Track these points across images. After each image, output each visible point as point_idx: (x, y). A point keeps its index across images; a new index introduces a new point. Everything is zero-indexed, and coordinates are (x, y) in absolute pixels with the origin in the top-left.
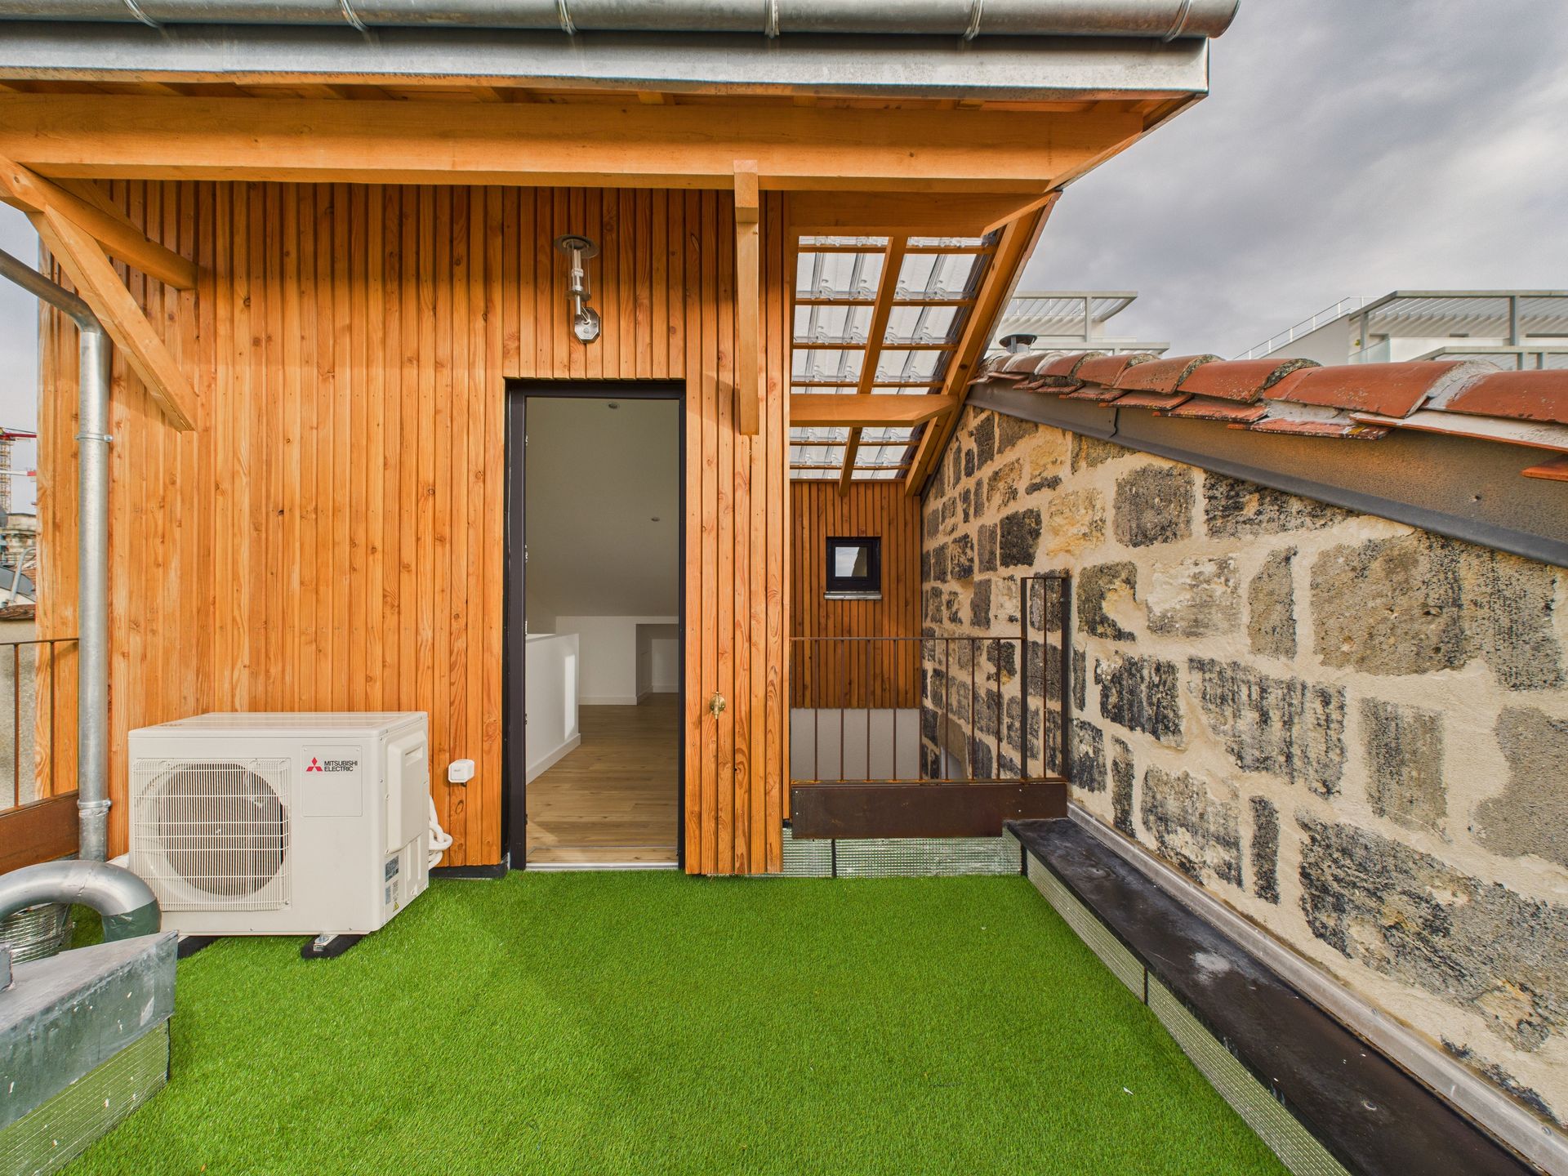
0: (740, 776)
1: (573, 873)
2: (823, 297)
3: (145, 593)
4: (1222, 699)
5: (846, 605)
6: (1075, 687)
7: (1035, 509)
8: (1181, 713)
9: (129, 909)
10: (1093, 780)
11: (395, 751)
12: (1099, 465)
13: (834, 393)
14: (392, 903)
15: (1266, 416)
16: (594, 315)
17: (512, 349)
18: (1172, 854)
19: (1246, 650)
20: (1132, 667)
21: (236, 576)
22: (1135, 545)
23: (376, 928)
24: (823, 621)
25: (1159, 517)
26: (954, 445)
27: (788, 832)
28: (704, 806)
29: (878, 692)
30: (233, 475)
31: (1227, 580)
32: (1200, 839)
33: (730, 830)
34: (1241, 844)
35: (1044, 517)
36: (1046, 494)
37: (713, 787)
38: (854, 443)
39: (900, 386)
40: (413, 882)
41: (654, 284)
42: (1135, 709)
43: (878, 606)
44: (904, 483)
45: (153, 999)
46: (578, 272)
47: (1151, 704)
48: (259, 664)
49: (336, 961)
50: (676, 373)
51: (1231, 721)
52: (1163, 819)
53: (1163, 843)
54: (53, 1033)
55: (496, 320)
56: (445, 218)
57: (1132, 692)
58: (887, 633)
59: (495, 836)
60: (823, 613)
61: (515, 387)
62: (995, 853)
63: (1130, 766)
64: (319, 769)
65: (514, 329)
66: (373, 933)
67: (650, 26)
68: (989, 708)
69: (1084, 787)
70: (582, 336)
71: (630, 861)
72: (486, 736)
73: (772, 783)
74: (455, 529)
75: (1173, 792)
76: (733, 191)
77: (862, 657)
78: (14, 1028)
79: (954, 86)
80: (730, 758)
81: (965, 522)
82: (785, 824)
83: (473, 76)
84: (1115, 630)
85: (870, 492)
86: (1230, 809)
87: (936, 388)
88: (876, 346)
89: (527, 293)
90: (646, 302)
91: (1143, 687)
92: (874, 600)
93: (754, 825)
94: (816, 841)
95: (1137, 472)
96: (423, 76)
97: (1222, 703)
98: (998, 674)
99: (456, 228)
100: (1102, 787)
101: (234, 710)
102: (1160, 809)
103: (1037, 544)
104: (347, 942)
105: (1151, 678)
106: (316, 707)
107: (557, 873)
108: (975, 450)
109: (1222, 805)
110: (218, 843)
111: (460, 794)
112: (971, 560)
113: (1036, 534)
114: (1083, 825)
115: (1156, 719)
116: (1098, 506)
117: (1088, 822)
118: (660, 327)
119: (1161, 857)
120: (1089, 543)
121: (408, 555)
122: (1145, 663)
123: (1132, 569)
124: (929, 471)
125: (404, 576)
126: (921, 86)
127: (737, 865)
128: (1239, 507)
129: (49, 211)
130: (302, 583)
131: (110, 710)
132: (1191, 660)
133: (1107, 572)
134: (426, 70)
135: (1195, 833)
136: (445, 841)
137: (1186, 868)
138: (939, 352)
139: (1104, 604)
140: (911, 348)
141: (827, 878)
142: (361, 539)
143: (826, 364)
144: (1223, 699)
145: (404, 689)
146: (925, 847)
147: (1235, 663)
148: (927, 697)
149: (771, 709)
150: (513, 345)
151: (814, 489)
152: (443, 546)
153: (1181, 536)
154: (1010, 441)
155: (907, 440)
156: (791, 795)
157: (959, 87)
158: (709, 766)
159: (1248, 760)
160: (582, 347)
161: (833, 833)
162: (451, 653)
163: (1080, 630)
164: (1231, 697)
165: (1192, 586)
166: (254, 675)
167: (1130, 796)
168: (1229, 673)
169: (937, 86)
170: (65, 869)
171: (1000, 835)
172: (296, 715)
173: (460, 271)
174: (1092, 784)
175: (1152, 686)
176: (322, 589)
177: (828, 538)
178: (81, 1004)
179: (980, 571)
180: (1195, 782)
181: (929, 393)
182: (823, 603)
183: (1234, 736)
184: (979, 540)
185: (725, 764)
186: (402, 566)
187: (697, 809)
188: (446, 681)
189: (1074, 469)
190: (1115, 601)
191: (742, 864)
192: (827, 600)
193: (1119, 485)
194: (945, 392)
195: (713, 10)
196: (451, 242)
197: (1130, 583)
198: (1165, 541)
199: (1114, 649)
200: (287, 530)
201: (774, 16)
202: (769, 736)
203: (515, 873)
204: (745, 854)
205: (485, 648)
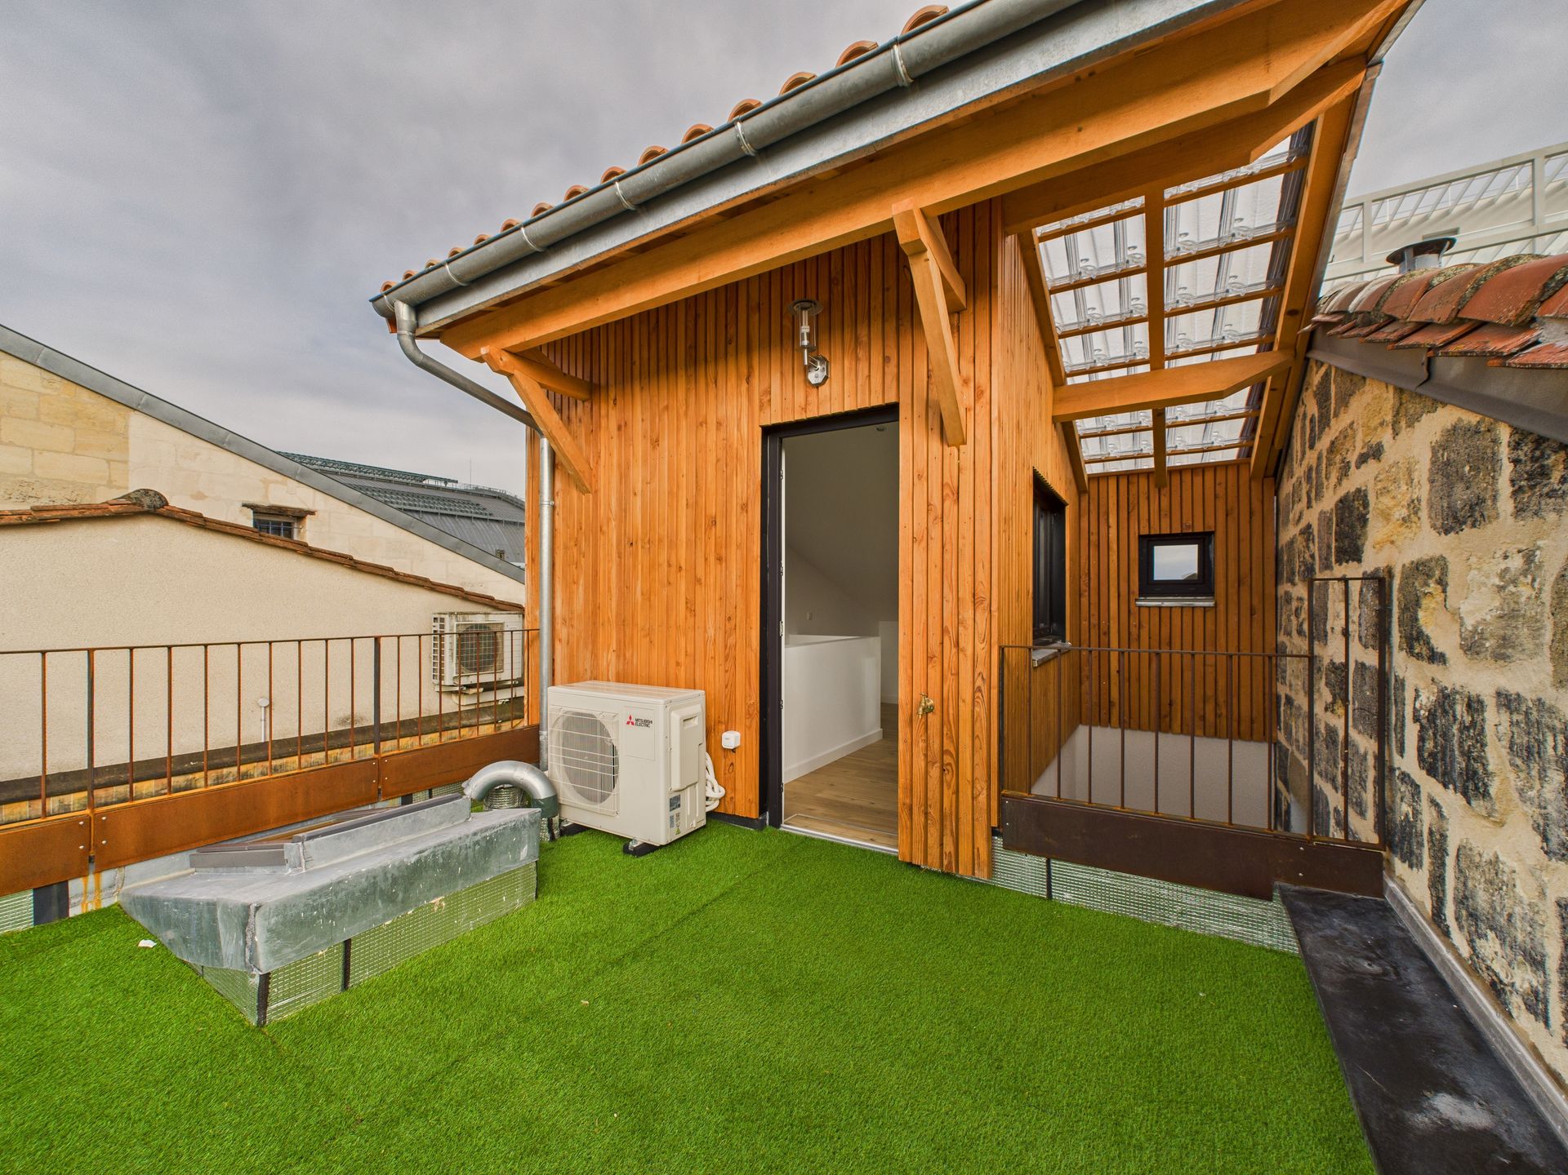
0: (948, 777)
1: (813, 839)
2: (1085, 277)
3: (569, 601)
4: (1529, 752)
5: (1165, 614)
6: (1396, 725)
7: (1363, 488)
8: (1491, 768)
9: (542, 797)
10: (1411, 853)
11: (676, 717)
12: (1416, 424)
13: (1125, 374)
14: (675, 828)
15: (1537, 343)
16: (823, 360)
17: (765, 404)
18: (1483, 967)
19: (1548, 680)
20: (1445, 699)
21: (609, 588)
22: (1447, 532)
23: (663, 843)
24: (1134, 631)
25: (1469, 492)
26: (1301, 410)
27: (999, 841)
28: (915, 800)
29: (1210, 717)
30: (609, 520)
31: (1534, 580)
32: (1508, 950)
33: (938, 826)
34: (1547, 966)
35: (1371, 498)
36: (1372, 466)
37: (923, 783)
38: (1160, 428)
39: (1212, 350)
40: (692, 817)
41: (872, 321)
42: (1448, 760)
43: (1210, 615)
44: (1249, 464)
45: (526, 847)
46: (805, 329)
47: (1462, 753)
48: (620, 653)
49: (639, 859)
50: (891, 398)
51: (1537, 785)
52: (1473, 916)
53: (1473, 948)
54: (477, 847)
55: (755, 381)
56: (722, 310)
57: (1445, 735)
58: (1224, 648)
59: (754, 795)
60: (1134, 622)
61: (769, 432)
62: (1264, 920)
63: (1443, 837)
64: (633, 723)
65: (767, 385)
66: (661, 847)
67: (806, 124)
68: (1327, 748)
69: (1404, 862)
70: (813, 381)
71: (865, 841)
72: (749, 715)
73: (979, 788)
74: (728, 551)
75: (1483, 880)
76: (895, 231)
77: (1188, 675)
78: (460, 838)
79: (1100, 49)
80: (938, 758)
81: (1308, 508)
82: (994, 832)
83: (696, 214)
84: (1429, 649)
85: (1198, 480)
86: (1538, 912)
87: (1265, 345)
88: (1157, 315)
89: (775, 355)
90: (865, 339)
91: (1455, 729)
92: (1205, 608)
93: (961, 827)
94: (1029, 857)
95: (1449, 431)
96: (668, 226)
97: (1528, 757)
98: (1334, 703)
99: (729, 315)
100: (1420, 865)
101: (608, 680)
102: (1471, 902)
103: (1365, 534)
104: (647, 849)
105: (1462, 717)
106: (649, 683)
107: (801, 836)
108: (1316, 415)
109: (1529, 905)
110: (584, 765)
111: (731, 757)
112: (1312, 556)
113: (1363, 520)
114: (1397, 911)
115: (1467, 774)
116: (1416, 481)
117: (1403, 908)
118: (877, 359)
119: (1473, 970)
120: (1408, 530)
121: (700, 573)
122: (1458, 697)
123: (1442, 562)
124: (1278, 446)
125: (698, 587)
126: (1062, 64)
127: (945, 862)
128: (1544, 473)
129: (516, 373)
130: (642, 594)
131: (553, 675)
132: (1499, 694)
133: (1421, 569)
134: (670, 222)
135: (1503, 942)
136: (718, 792)
137: (1497, 990)
138: (1261, 300)
139: (1421, 614)
140: (1215, 305)
141: (1041, 898)
142: (674, 562)
143: (1109, 345)
144: (1529, 749)
145: (697, 673)
146: (1162, 891)
147: (1539, 700)
148: (1280, 729)
149: (979, 715)
150: (766, 399)
151: (1123, 482)
152: (721, 564)
153: (1489, 517)
154: (1344, 401)
155: (1242, 411)
156: (1001, 804)
157: (1106, 46)
158: (919, 763)
159: (1554, 844)
160: (815, 390)
161: (1049, 852)
162: (726, 646)
163: (1401, 649)
164: (1536, 750)
165: (1501, 588)
166: (618, 657)
167: (1444, 879)
168: (1534, 715)
169: (1080, 57)
170: (515, 766)
171: (1270, 899)
172: (639, 686)
173: (732, 348)
174: (1413, 861)
175: (1464, 728)
176: (652, 597)
177: (1141, 537)
178: (490, 836)
179: (1320, 571)
180: (1506, 869)
181: (1259, 351)
182: (1134, 610)
183: (1540, 807)
184: (1319, 531)
185: (934, 763)
186: (698, 581)
187: (908, 801)
188: (722, 668)
189: (1396, 433)
190: (1434, 608)
191: (950, 863)
192: (1140, 607)
193: (1433, 448)
194: (1276, 348)
195: (850, 89)
196: (726, 327)
197: (1442, 583)
198: (1473, 526)
199: (1430, 675)
200: (635, 556)
201: (902, 69)
202: (977, 741)
203: (769, 829)
204: (953, 853)
205: (748, 645)
